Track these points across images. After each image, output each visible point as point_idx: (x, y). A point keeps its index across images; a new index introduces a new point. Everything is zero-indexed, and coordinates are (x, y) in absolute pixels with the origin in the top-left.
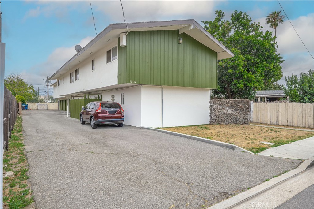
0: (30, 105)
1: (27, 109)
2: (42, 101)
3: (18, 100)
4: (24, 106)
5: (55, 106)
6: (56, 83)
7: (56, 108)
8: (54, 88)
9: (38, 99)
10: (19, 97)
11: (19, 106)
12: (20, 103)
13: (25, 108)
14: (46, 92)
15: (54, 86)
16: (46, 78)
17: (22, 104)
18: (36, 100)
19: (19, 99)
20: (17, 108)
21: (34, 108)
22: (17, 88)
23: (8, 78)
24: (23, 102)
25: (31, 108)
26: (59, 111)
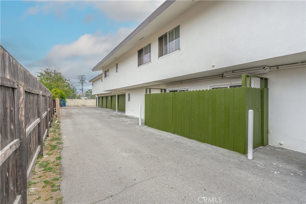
0: (69, 102)
1: (65, 106)
2: (79, 98)
3: (54, 95)
4: (62, 103)
5: (92, 102)
6: (102, 74)
7: (94, 105)
8: (93, 84)
9: (75, 95)
10: (56, 91)
11: (57, 104)
12: (58, 101)
13: (63, 105)
14: (80, 89)
15: (93, 82)
16: (81, 77)
17: (60, 101)
18: (74, 97)
19: (56, 94)
20: (54, 107)
21: (72, 104)
22: (55, 83)
23: (45, 72)
24: (62, 98)
25: (69, 105)
26: (98, 108)
